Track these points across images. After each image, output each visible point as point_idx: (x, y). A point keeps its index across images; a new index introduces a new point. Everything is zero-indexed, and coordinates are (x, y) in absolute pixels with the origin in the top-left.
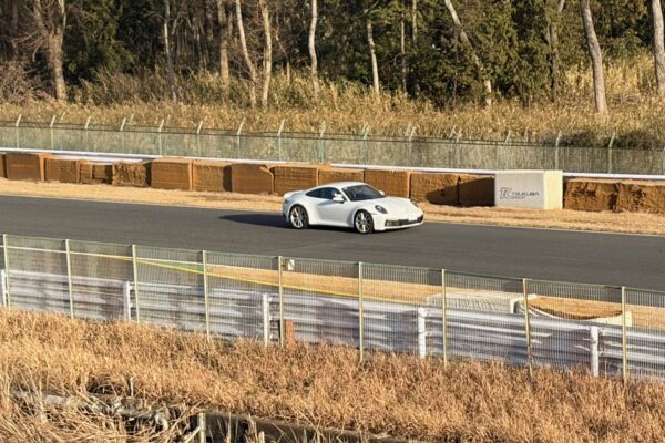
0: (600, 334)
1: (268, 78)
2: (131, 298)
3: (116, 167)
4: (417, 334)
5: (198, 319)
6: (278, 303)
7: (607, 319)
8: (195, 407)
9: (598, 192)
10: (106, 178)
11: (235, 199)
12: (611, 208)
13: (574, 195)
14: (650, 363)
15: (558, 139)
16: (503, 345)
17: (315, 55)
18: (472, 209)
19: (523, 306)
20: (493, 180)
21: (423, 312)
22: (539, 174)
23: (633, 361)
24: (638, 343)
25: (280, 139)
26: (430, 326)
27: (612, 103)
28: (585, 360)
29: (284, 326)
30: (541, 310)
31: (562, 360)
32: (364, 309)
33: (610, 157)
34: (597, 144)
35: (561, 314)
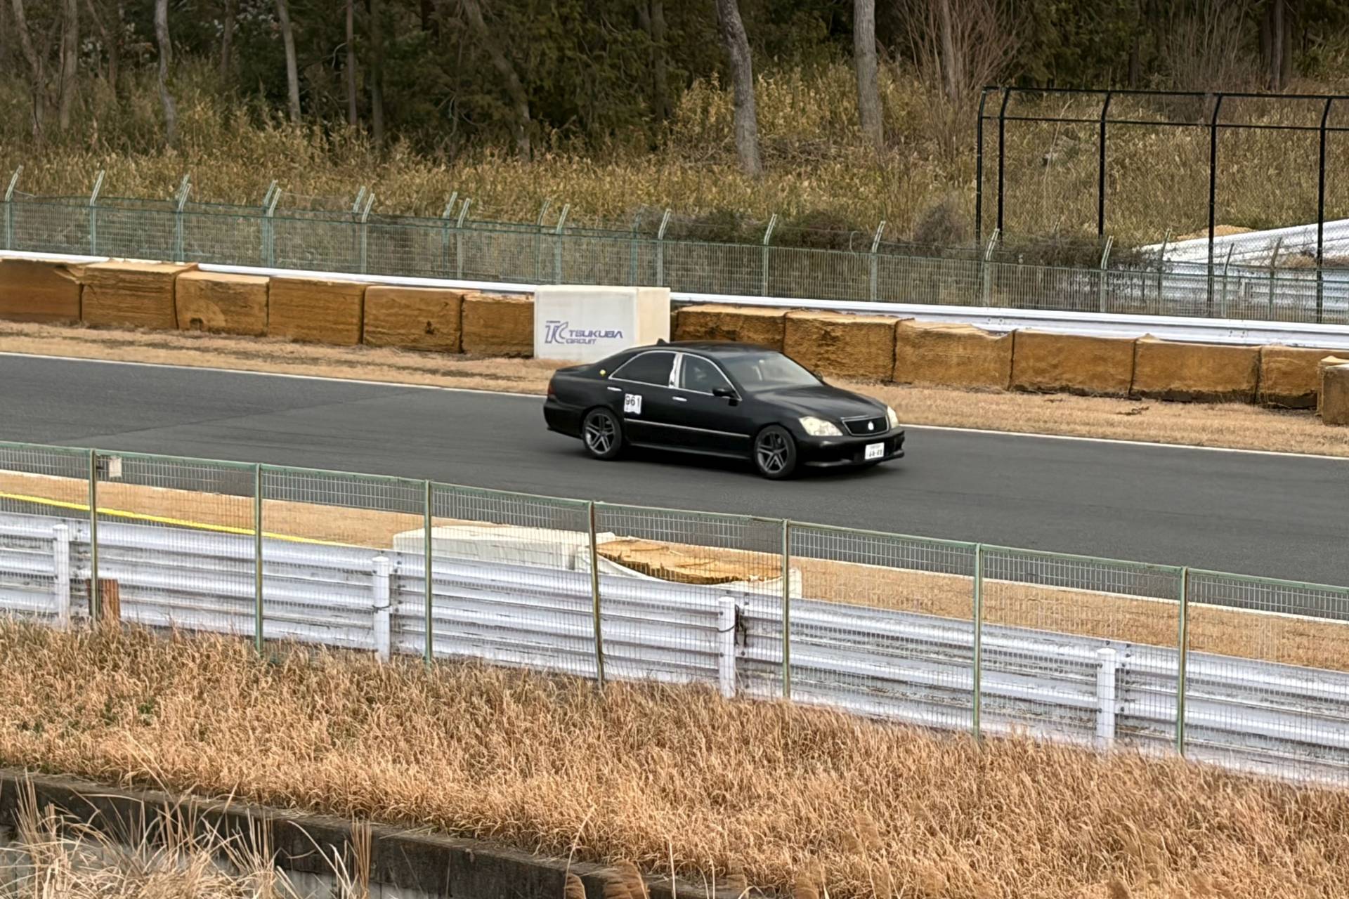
0: (737, 612)
1: (72, 84)
4: (372, 611)
6: (88, 545)
9: (741, 333)
14: (835, 672)
15: (663, 225)
16: (546, 634)
17: (168, 40)
18: (487, 362)
19: (586, 557)
20: (532, 304)
21: (384, 566)
22: (624, 295)
23: (802, 668)
24: (813, 632)
25: (94, 211)
26: (400, 594)
27: (771, 156)
28: (708, 664)
29: (99, 591)
30: (624, 564)
31: (664, 664)
32: (264, 558)
33: (766, 263)
34: (740, 237)
35: (662, 573)
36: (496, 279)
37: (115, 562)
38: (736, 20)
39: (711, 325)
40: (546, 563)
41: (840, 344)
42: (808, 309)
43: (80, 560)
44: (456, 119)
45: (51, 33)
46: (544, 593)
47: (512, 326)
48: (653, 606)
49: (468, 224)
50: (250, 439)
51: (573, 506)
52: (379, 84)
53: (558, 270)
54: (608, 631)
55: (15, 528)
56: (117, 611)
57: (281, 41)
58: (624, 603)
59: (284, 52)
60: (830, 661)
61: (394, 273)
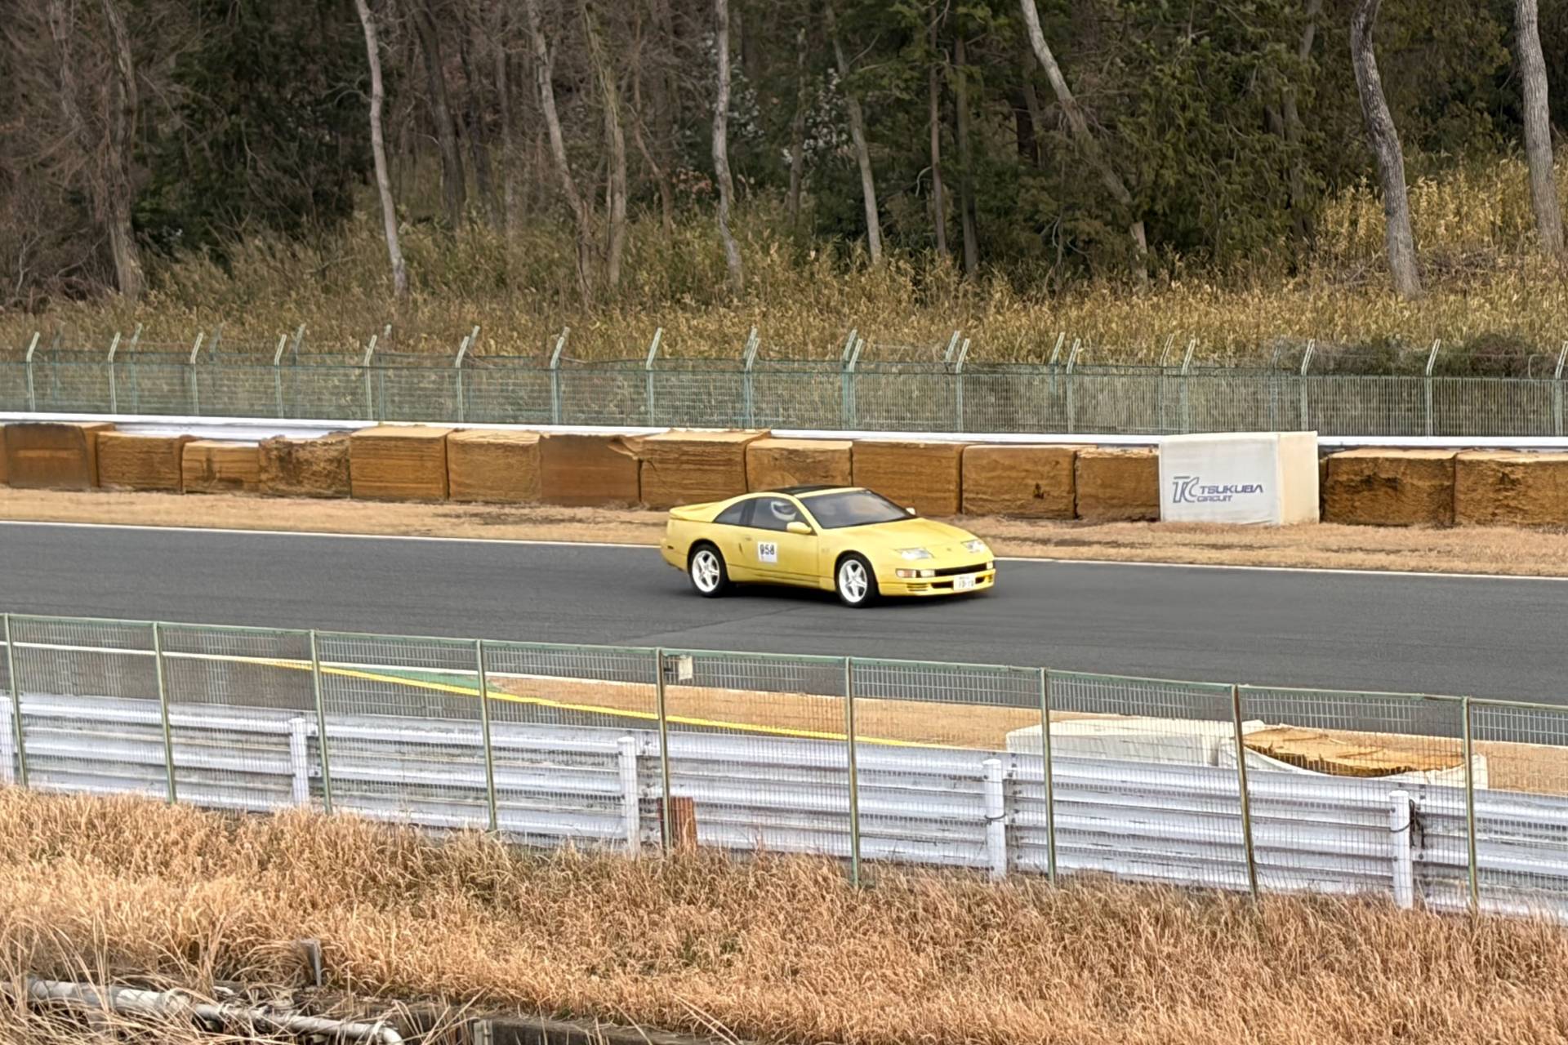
0: (1412, 808)
2: (312, 755)
3: (268, 451)
4: (985, 822)
6: (658, 759)
7: (1431, 775)
8: (467, 1006)
9: (1403, 480)
10: (244, 478)
11: (549, 520)
12: (1433, 519)
13: (1347, 489)
14: (1531, 875)
15: (1306, 359)
16: (1188, 842)
17: (728, 174)
18: (1106, 527)
19: (1232, 750)
20: (1156, 459)
21: (997, 770)
22: (1264, 442)
23: (1492, 871)
24: (1504, 828)
25: (651, 375)
26: (1016, 801)
27: (1432, 272)
28: (1378, 870)
29: (672, 811)
30: (1275, 757)
31: (1328, 873)
32: (858, 766)
33: (1429, 396)
34: (1398, 369)
35: (1320, 766)
36: (1112, 430)
37: (691, 777)
38: (1384, 114)
39: (1367, 472)
40: (1183, 759)
41: (1522, 488)
42: (1482, 448)
43: (649, 776)
44: (1061, 249)
45: (595, 175)
46: (1184, 794)
47: (1133, 485)
48: (1312, 805)
49: (1080, 369)
50: (838, 629)
51: (1211, 690)
52: (971, 212)
53: (1186, 417)
54: (1260, 835)
55: (574, 743)
56: (692, 834)
57: (858, 169)
58: (1277, 802)
59: (860, 183)
60: (1525, 862)
61: (995, 430)
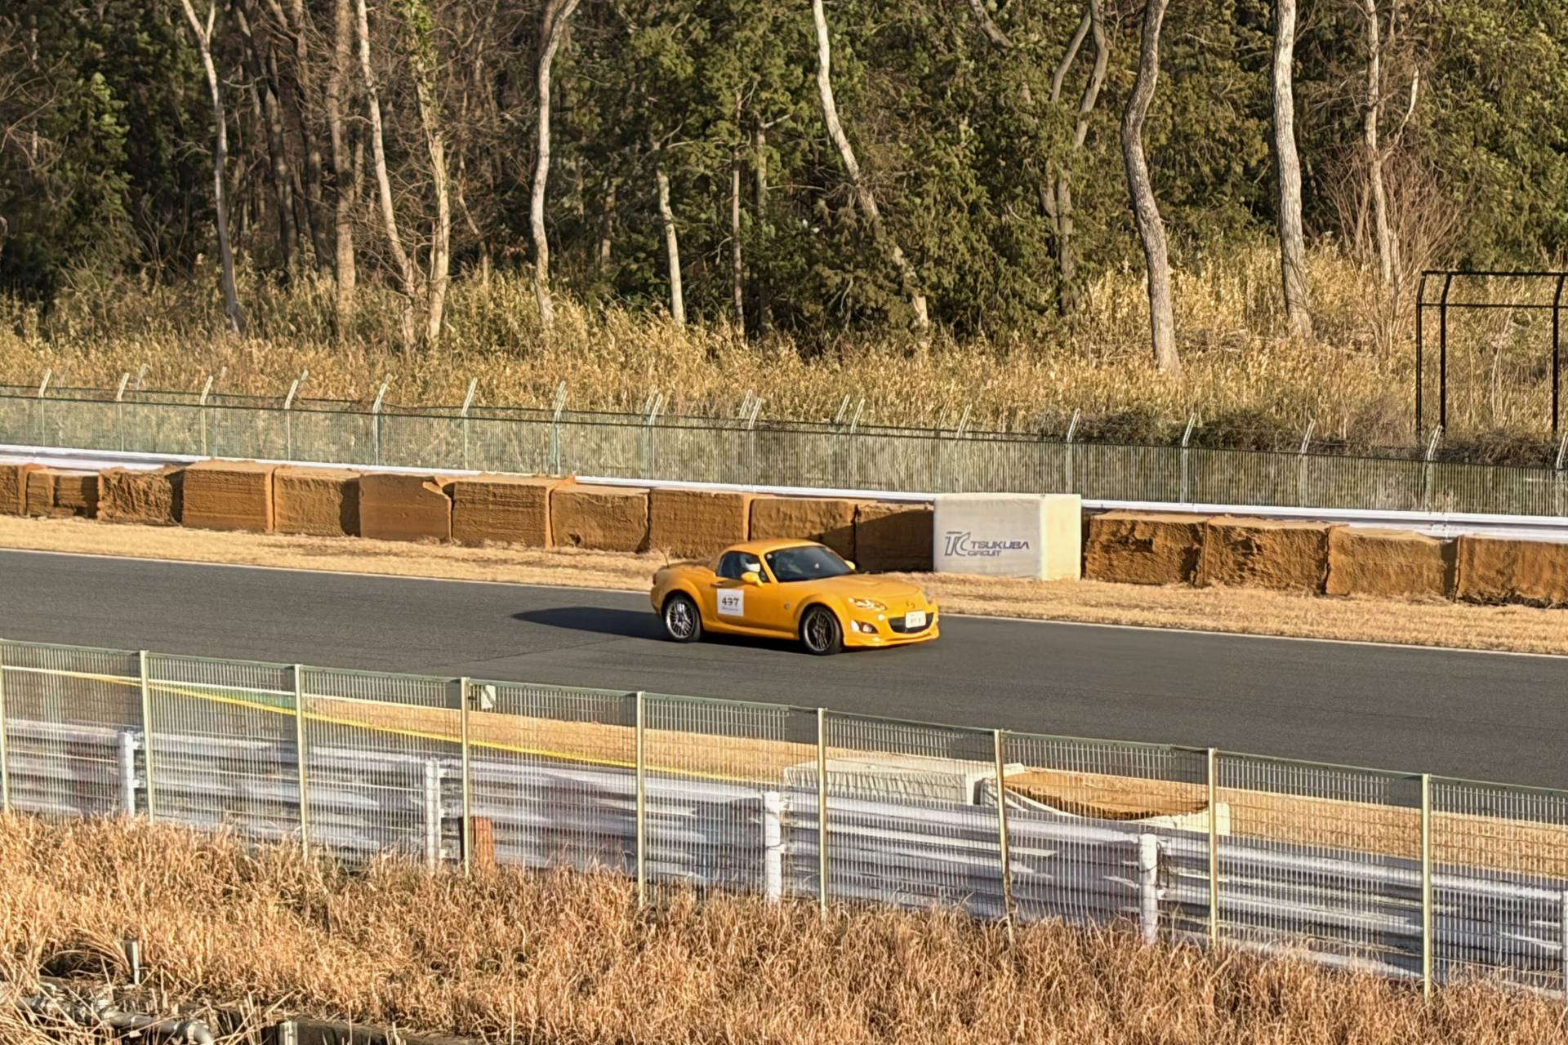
0: (1159, 851)
1: (443, 288)
2: (136, 769)
3: (106, 480)
4: (762, 850)
5: (283, 815)
6: (460, 781)
7: (1177, 818)
8: (274, 1007)
9: (1158, 542)
10: (84, 504)
11: (366, 553)
12: (1186, 578)
13: (1106, 548)
14: (1267, 916)
15: (1072, 427)
17: (545, 238)
19: (993, 791)
21: (778, 802)
22: (1031, 502)
23: (1231, 912)
25: (466, 422)
26: (792, 831)
27: (1190, 349)
28: (1127, 907)
29: (472, 831)
30: (1034, 798)
31: (1079, 908)
33: (1185, 467)
34: (1156, 439)
35: (1075, 808)
36: (891, 487)
37: (490, 799)
38: (1149, 202)
40: (949, 797)
41: (1267, 553)
42: (1229, 515)
43: (452, 797)
44: (848, 316)
47: (909, 538)
48: (1067, 844)
53: (959, 478)
58: (1034, 840)
61: (782, 482)
